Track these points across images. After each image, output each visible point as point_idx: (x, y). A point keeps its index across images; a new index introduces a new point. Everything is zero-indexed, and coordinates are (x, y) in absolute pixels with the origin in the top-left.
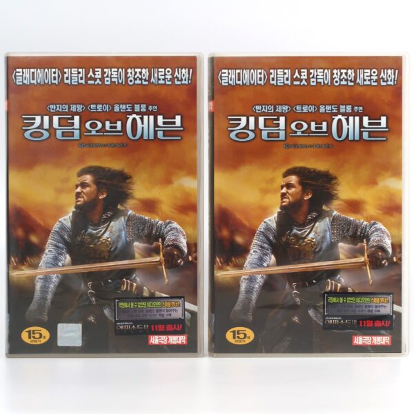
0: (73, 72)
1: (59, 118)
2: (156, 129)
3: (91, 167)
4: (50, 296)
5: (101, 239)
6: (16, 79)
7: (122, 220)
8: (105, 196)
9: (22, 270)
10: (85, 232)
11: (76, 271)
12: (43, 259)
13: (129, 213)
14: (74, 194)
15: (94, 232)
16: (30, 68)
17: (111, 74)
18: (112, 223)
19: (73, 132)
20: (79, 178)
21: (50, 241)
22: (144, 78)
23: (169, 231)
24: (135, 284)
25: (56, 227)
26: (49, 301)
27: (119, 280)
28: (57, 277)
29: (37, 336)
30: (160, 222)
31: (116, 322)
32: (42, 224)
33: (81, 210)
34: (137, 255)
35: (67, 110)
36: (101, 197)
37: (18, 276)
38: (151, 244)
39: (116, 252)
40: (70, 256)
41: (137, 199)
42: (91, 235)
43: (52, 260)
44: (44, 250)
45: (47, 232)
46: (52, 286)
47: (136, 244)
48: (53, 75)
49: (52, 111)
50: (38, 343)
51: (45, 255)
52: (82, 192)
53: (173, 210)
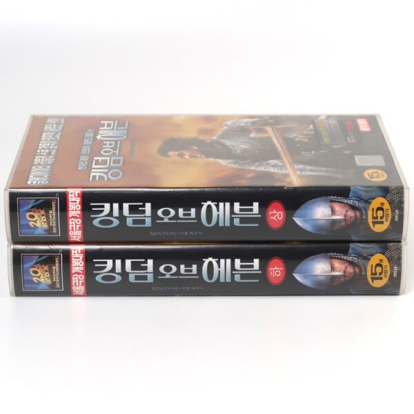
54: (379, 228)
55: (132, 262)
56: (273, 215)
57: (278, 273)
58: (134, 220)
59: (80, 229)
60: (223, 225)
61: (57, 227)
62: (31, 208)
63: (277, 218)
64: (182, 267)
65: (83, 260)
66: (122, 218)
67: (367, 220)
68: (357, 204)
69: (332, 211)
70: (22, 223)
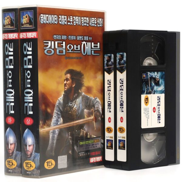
0: (63, 18)
1: (58, 43)
2: (92, 49)
3: (69, 70)
4: (55, 142)
5: (73, 109)
6: (41, 20)
7: (81, 97)
8: (75, 85)
9: (45, 128)
10: (68, 105)
11: (65, 127)
12: (53, 121)
13: (83, 94)
14: (64, 85)
15: (71, 105)
16: (46, 14)
17: (76, 20)
18: (77, 99)
19: (63, 51)
20: (65, 76)
21: (55, 111)
22: (87, 22)
23: (96, 103)
24: (85, 132)
25: (57, 102)
26: (55, 144)
27: (79, 130)
28: (58, 130)
29: (50, 164)
30: (93, 98)
31: (79, 152)
32: (52, 102)
33: (66, 93)
34: (86, 116)
35: (60, 39)
36: (73, 86)
37: (43, 132)
38: (90, 110)
39: (79, 115)
40: (63, 119)
41: (85, 87)
42: (70, 107)
43: (56, 121)
44: (53, 116)
45: (54, 106)
46: (56, 136)
47: (85, 110)
48: (55, 19)
49: (55, 39)
50: (51, 168)
51: (53, 119)
52: (67, 83)
53: (97, 92)
54: (24, 165)
55: (12, 59)
56: (28, 120)
57: (9, 121)
58: (26, 60)
59: (23, 37)
60: (25, 98)
61: (23, 28)
62: (29, 16)
63: (27, 122)
64: (10, 81)
65: (13, 38)
66: (27, 55)
67: (27, 160)
68: (33, 156)
69: (30, 145)
70: (24, 12)
